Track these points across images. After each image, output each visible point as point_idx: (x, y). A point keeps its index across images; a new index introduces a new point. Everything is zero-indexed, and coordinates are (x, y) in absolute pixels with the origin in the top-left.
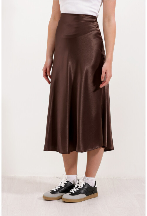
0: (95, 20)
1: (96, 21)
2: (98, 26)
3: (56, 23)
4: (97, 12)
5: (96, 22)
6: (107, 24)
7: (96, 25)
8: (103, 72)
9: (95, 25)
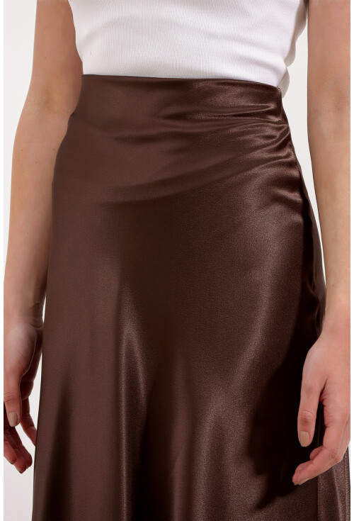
0: (272, 106)
1: (279, 111)
2: (289, 138)
3: (58, 127)
4: (279, 62)
5: (276, 119)
6: (327, 126)
7: (278, 134)
8: (309, 391)
9: (269, 132)
